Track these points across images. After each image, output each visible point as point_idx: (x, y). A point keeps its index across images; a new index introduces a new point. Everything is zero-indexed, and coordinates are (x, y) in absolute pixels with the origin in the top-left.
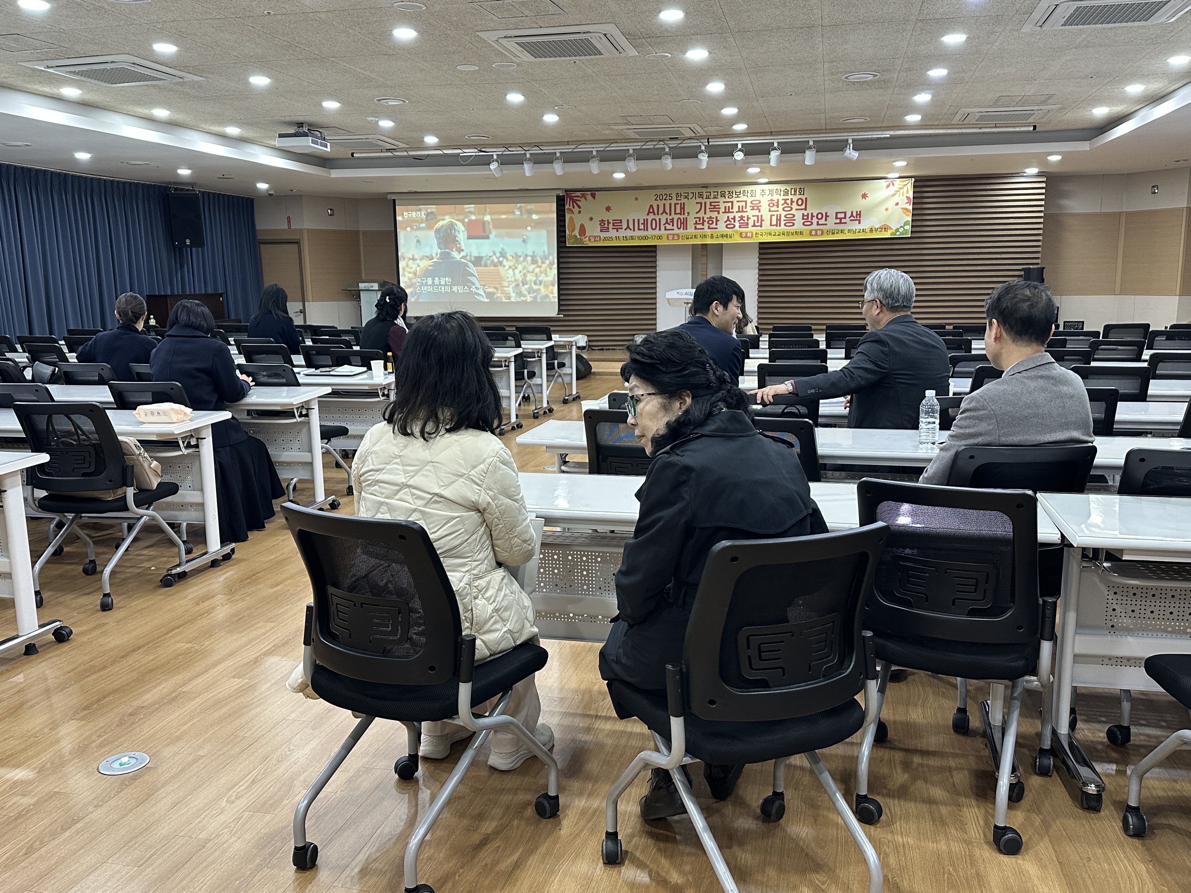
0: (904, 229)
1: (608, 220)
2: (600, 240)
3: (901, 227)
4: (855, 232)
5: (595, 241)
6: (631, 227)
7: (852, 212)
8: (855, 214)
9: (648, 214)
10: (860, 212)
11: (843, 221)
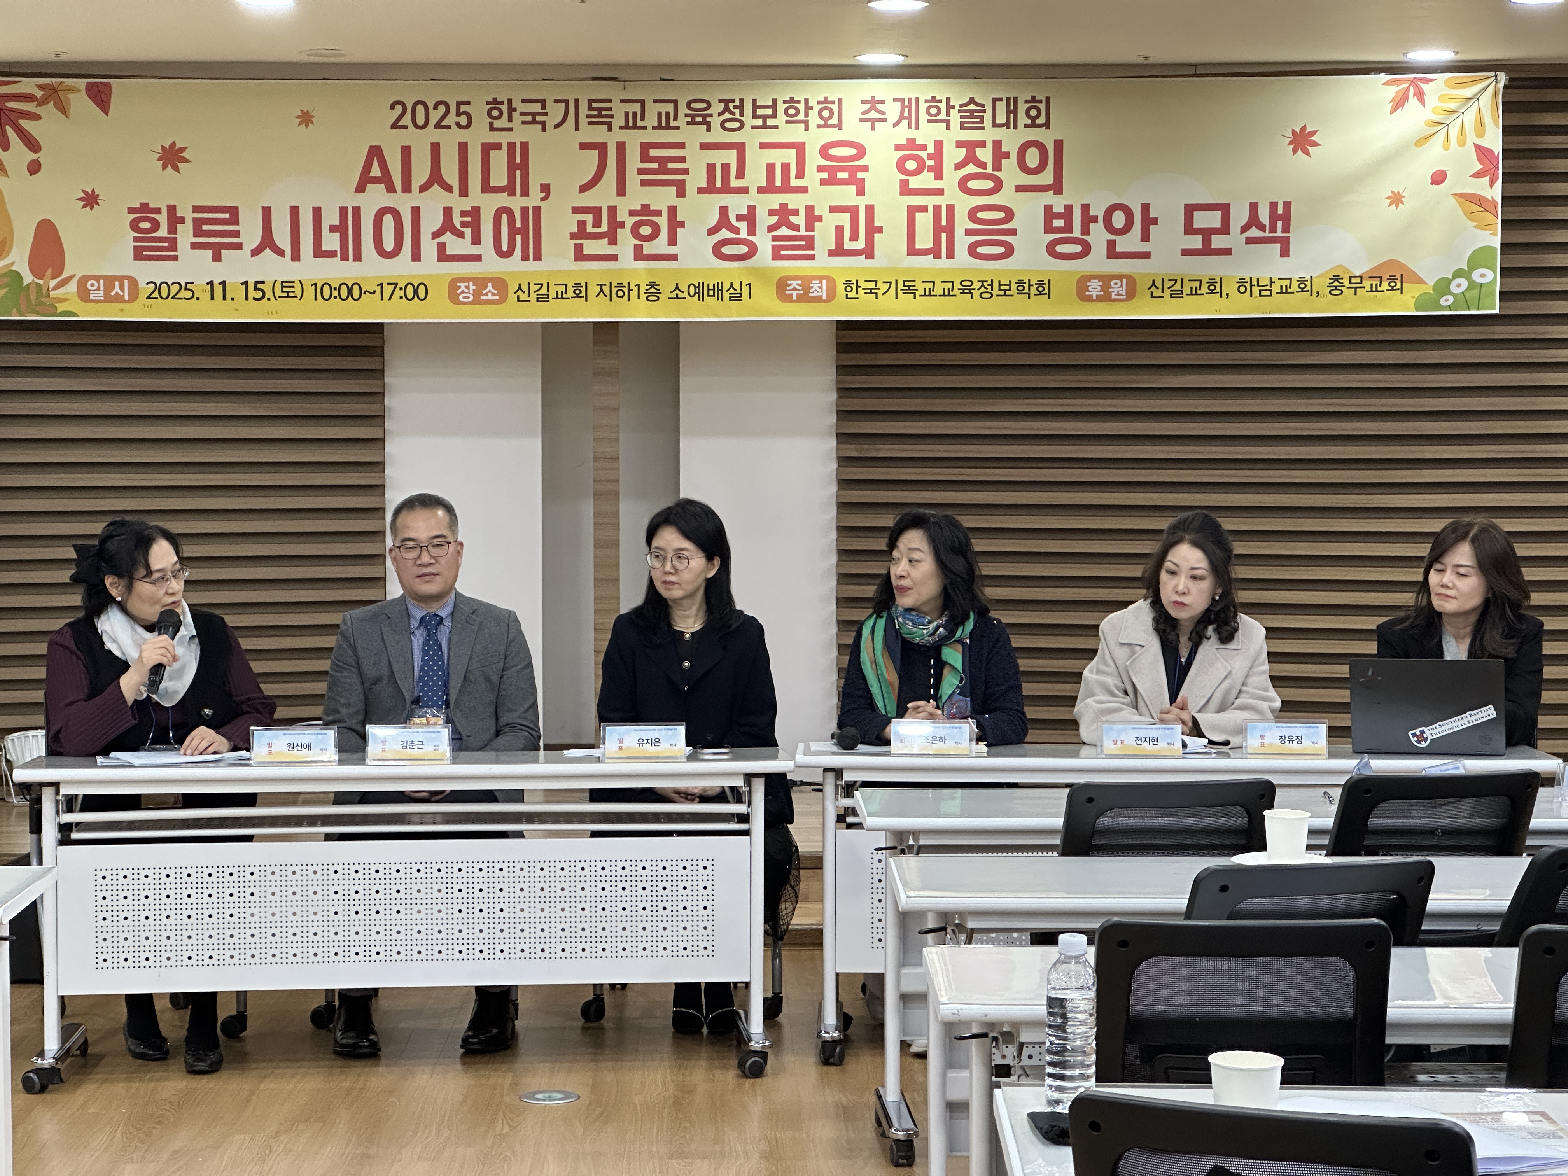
0: (1472, 285)
1: (172, 209)
2: (134, 295)
3: (1458, 274)
4: (1266, 291)
5: (109, 299)
6: (283, 238)
7: (1254, 207)
8: (1264, 216)
9: (360, 189)
10: (1287, 205)
11: (1218, 241)
